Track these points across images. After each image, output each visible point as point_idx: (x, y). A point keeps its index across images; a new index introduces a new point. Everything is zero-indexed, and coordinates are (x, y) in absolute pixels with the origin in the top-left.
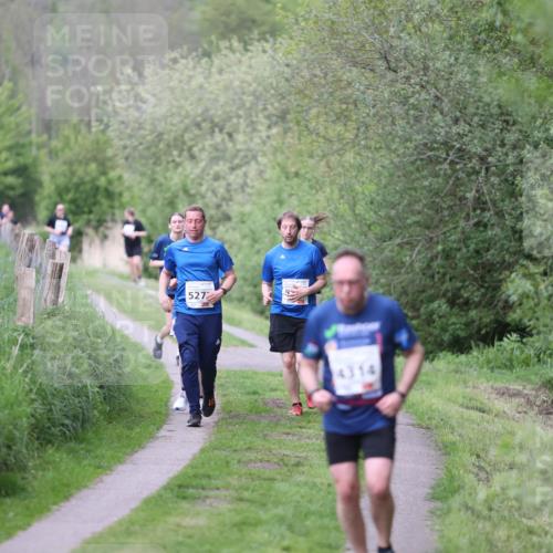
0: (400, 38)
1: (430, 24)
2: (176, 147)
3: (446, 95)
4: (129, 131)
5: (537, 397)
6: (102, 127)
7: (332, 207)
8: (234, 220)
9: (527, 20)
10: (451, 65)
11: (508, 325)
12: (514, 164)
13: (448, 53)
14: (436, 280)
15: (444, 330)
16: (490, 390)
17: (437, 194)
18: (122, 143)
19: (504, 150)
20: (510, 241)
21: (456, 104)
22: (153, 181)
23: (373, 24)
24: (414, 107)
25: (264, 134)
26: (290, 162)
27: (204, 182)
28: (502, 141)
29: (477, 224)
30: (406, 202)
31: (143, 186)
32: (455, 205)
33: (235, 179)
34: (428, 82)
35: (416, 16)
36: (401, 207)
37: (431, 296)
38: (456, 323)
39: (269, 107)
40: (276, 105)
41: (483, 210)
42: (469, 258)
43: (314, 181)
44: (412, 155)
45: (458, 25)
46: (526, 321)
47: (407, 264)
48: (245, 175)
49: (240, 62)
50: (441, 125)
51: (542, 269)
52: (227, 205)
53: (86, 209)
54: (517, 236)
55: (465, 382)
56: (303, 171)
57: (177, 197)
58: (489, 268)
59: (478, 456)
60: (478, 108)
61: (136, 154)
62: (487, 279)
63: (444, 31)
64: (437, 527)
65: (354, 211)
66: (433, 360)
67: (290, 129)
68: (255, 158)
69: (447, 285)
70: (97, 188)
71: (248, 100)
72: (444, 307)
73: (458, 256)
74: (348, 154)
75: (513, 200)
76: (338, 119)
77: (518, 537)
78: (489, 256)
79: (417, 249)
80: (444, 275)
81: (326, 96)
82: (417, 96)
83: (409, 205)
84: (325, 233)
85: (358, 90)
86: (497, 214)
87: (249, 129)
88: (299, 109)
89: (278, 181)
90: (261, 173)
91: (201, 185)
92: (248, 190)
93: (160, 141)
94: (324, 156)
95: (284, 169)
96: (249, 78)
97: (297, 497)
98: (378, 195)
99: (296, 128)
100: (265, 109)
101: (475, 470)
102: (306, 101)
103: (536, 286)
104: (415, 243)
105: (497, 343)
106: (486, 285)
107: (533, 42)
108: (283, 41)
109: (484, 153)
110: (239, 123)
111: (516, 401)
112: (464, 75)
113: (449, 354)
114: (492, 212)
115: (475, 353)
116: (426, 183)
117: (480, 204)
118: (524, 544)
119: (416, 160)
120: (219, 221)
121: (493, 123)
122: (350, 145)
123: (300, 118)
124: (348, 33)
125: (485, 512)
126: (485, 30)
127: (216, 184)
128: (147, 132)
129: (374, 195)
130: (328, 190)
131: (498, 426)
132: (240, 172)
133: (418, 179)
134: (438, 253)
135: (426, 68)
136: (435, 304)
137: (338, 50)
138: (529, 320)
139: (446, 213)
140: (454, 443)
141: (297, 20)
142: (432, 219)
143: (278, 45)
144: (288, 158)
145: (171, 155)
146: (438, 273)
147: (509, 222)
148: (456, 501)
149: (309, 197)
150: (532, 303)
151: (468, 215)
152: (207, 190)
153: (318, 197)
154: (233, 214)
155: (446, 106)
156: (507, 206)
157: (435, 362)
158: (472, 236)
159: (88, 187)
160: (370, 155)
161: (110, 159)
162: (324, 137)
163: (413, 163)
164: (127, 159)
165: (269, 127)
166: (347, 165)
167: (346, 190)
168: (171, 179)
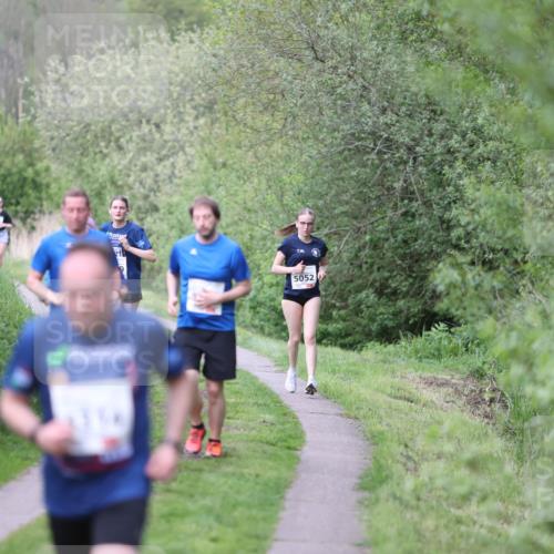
0: (327, 27)
1: (357, 14)
2: (103, 137)
3: (373, 85)
4: (56, 122)
5: (465, 386)
6: (29, 118)
7: (260, 197)
8: (162, 211)
9: (453, 10)
10: (378, 55)
11: (435, 314)
12: (442, 154)
13: (375, 42)
14: (364, 269)
15: (372, 320)
16: (418, 380)
17: (365, 184)
18: (49, 134)
19: (432, 140)
20: (438, 231)
21: (384, 94)
22: (80, 172)
23: (300, 14)
24: (342, 97)
25: (191, 125)
26: (218, 152)
27: (132, 173)
28: (430, 131)
29: (405, 214)
30: (333, 192)
31: (70, 177)
32: (383, 195)
33: (163, 169)
34: (355, 72)
35: (343, 6)
36: (328, 198)
37: (359, 286)
38: (384, 313)
39: (196, 97)
40: (203, 95)
41: (411, 200)
42: (397, 248)
43: (242, 172)
44: (340, 145)
45: (384, 14)
46: (453, 310)
47: (335, 254)
48: (173, 165)
49: (168, 52)
50: (369, 115)
51: (469, 258)
52: (155, 196)
53: (13, 201)
54: (445, 226)
55: (393, 372)
56: (230, 162)
57: (104, 188)
58: (417, 258)
59: (406, 446)
60: (405, 98)
61: (64, 145)
62: (415, 269)
63: (371, 21)
64: (365, 517)
65: (282, 201)
66: (361, 350)
67: (217, 119)
68: (182, 148)
69: (376, 275)
70: (25, 179)
71: (176, 90)
72: (372, 297)
73: (386, 246)
74: (275, 145)
75: (440, 190)
76: (266, 109)
77: (446, 527)
78: (417, 246)
79: (344, 240)
80: (372, 265)
81: (253, 86)
82: (344, 86)
83: (337, 195)
84: (252, 224)
85: (285, 80)
86: (425, 203)
87: (175, 120)
88: (226, 99)
89: (205, 172)
90: (189, 163)
91: (129, 176)
92: (176, 181)
93: (87, 131)
94: (251, 147)
95: (212, 161)
96: (176, 69)
97: (225, 488)
98: (306, 185)
99: (223, 118)
100: (192, 99)
101: (404, 460)
102: (234, 91)
103: (463, 275)
104: (342, 233)
105: (424, 333)
106: (414, 275)
107: (460, 31)
108: (210, 31)
109: (413, 143)
110: (166, 114)
111: (444, 390)
112: (391, 64)
113: (377, 344)
114: (420, 202)
115: (403, 343)
116: (354, 173)
117: (408, 194)
118: (452, 533)
119: (344, 150)
120: (147, 212)
121: (421, 113)
122: (278, 136)
123: (227, 109)
124: (274, 23)
125: (414, 502)
126: (412, 19)
127: (144, 175)
128: (75, 123)
129: (302, 185)
130: (256, 180)
131: (426, 415)
132: (167, 163)
133: (346, 169)
134: (366, 243)
135: (353, 58)
136: (363, 294)
137: (266, 40)
138: (457, 310)
139: (374, 203)
140: (382, 433)
141: (223, 10)
142: (360, 209)
143: (205, 36)
144: (216, 149)
145: (98, 145)
146: (366, 263)
147: (437, 212)
148: (384, 491)
149: (236, 188)
150: (459, 293)
151: (396, 204)
152: (135, 181)
153: (245, 187)
154: (160, 206)
155: (374, 95)
156: (434, 195)
157: (363, 353)
158: (401, 226)
159: (15, 178)
160: (297, 145)
161: (37, 150)
162: (252, 128)
163: (341, 153)
164: (54, 150)
165: (197, 118)
166: (274, 155)
167: (274, 181)
168: (99, 170)
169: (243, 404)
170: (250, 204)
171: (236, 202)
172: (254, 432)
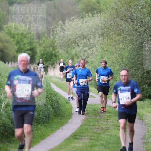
0: (135, 13)
1: (143, 9)
2: (74, 43)
3: (148, 29)
4: (61, 38)
6: (53, 37)
7: (116, 59)
8: (90, 63)
10: (149, 21)
13: (148, 17)
14: (145, 79)
15: (147, 93)
18: (59, 42)
22: (67, 52)
23: (128, 9)
24: (139, 32)
25: (98, 39)
26: (105, 47)
30: (136, 58)
31: (65, 54)
33: (90, 52)
34: (142, 25)
35: (139, 7)
37: (143, 84)
38: (150, 91)
40: (101, 31)
43: (111, 52)
44: (138, 45)
47: (137, 75)
48: (93, 51)
49: (91, 19)
50: (146, 37)
52: (88, 59)
53: (49, 60)
56: (108, 50)
57: (74, 56)
61: (63, 45)
63: (147, 11)
64: (145, 147)
65: (122, 60)
66: (144, 101)
68: (95, 46)
69: (148, 81)
70: (52, 54)
71: (94, 30)
72: (147, 87)
74: (121, 45)
76: (118, 35)
79: (139, 71)
80: (147, 78)
81: (115, 29)
82: (140, 29)
83: (137, 59)
84: (114, 66)
85: (124, 27)
87: (94, 38)
88: (107, 32)
89: (102, 52)
90: (97, 50)
91: (80, 53)
92: (93, 55)
93: (69, 41)
94: (114, 45)
95: (103, 49)
96: (94, 24)
97: (107, 139)
99: (106, 38)
100: (98, 32)
102: (109, 30)
104: (139, 69)
108: (103, 14)
110: (91, 36)
113: (148, 100)
122: (121, 42)
123: (107, 35)
124: (121, 12)
127: (85, 53)
128: (66, 39)
129: (128, 56)
130: (115, 55)
132: (91, 50)
133: (140, 52)
134: (145, 72)
135: (142, 21)
136: (144, 86)
137: (118, 16)
140: (150, 124)
141: (107, 8)
144: (104, 46)
145: (72, 45)
146: (145, 77)
149: (110, 57)
152: (82, 55)
153: (112, 57)
154: (89, 61)
155: (148, 32)
157: (145, 102)
159: (50, 54)
160: (127, 45)
161: (56, 46)
162: (114, 40)
163: (138, 47)
164: (60, 46)
165: (99, 37)
166: (120, 48)
167: (120, 55)
168: (72, 52)
169: (112, 116)
170: (114, 61)
171: (110, 61)
172: (114, 123)
